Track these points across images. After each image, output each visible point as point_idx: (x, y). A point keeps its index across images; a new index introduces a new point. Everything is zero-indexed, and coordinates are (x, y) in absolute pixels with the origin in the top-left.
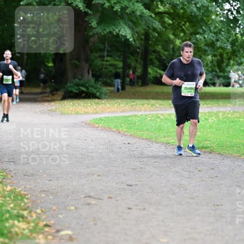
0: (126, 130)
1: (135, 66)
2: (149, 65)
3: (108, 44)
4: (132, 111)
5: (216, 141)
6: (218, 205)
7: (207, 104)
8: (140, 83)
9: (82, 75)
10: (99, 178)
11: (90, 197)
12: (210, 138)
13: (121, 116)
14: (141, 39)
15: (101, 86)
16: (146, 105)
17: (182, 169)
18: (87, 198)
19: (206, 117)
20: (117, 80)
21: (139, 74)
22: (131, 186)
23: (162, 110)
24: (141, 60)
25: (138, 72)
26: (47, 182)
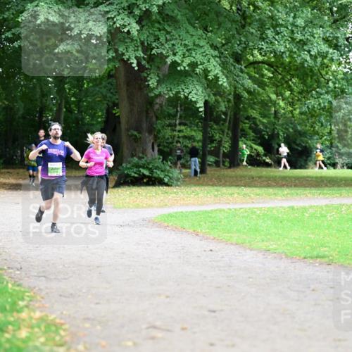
0: (208, 230)
1: (220, 139)
2: (241, 138)
3: (181, 106)
4: (216, 203)
5: (338, 247)
6: (340, 340)
7: (323, 194)
8: (227, 164)
9: (144, 152)
10: (168, 299)
11: (155, 327)
12: (328, 243)
13: (200, 211)
14: (229, 101)
15: (170, 167)
16: (236, 195)
17: (289, 288)
18: (150, 330)
19: (323, 212)
20: (193, 159)
21: (226, 151)
22: (214, 312)
23: (259, 203)
24: (228, 130)
25: (224, 147)
26: (92, 306)
